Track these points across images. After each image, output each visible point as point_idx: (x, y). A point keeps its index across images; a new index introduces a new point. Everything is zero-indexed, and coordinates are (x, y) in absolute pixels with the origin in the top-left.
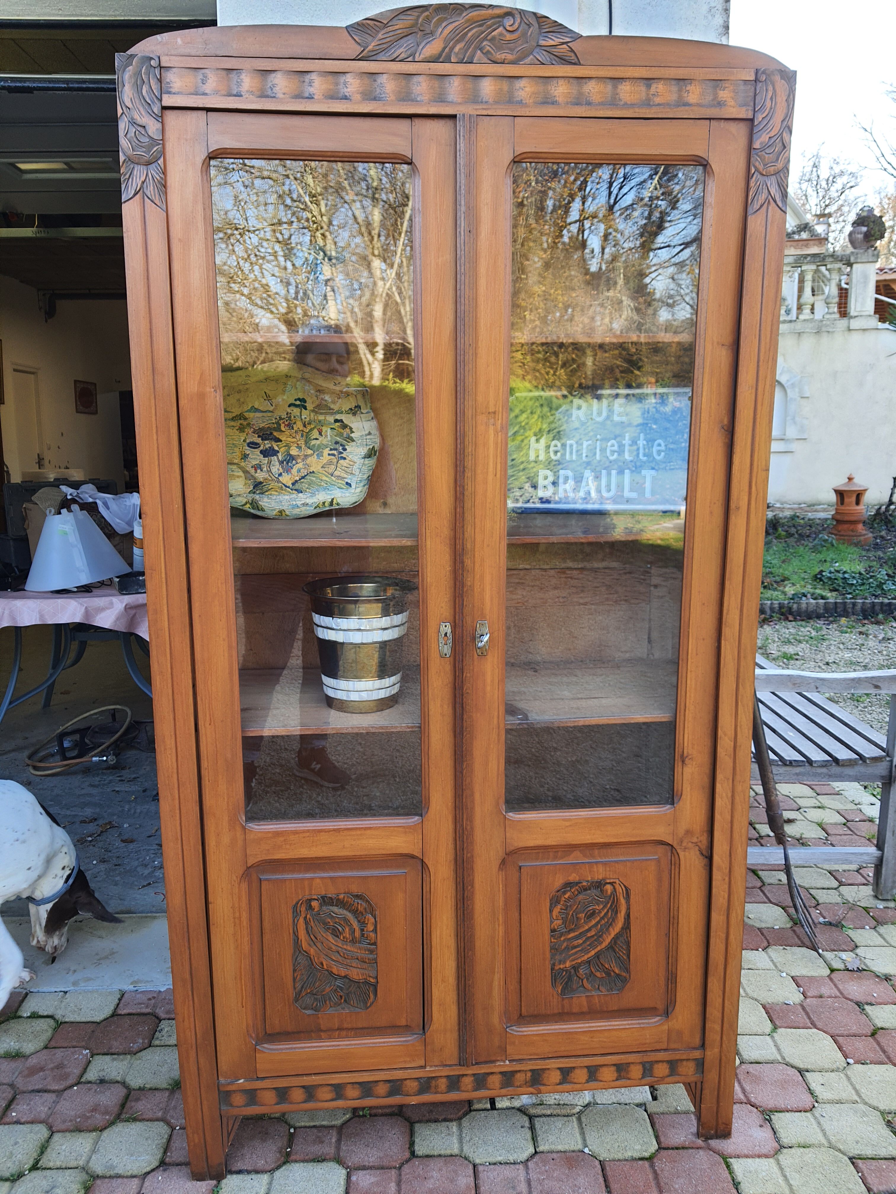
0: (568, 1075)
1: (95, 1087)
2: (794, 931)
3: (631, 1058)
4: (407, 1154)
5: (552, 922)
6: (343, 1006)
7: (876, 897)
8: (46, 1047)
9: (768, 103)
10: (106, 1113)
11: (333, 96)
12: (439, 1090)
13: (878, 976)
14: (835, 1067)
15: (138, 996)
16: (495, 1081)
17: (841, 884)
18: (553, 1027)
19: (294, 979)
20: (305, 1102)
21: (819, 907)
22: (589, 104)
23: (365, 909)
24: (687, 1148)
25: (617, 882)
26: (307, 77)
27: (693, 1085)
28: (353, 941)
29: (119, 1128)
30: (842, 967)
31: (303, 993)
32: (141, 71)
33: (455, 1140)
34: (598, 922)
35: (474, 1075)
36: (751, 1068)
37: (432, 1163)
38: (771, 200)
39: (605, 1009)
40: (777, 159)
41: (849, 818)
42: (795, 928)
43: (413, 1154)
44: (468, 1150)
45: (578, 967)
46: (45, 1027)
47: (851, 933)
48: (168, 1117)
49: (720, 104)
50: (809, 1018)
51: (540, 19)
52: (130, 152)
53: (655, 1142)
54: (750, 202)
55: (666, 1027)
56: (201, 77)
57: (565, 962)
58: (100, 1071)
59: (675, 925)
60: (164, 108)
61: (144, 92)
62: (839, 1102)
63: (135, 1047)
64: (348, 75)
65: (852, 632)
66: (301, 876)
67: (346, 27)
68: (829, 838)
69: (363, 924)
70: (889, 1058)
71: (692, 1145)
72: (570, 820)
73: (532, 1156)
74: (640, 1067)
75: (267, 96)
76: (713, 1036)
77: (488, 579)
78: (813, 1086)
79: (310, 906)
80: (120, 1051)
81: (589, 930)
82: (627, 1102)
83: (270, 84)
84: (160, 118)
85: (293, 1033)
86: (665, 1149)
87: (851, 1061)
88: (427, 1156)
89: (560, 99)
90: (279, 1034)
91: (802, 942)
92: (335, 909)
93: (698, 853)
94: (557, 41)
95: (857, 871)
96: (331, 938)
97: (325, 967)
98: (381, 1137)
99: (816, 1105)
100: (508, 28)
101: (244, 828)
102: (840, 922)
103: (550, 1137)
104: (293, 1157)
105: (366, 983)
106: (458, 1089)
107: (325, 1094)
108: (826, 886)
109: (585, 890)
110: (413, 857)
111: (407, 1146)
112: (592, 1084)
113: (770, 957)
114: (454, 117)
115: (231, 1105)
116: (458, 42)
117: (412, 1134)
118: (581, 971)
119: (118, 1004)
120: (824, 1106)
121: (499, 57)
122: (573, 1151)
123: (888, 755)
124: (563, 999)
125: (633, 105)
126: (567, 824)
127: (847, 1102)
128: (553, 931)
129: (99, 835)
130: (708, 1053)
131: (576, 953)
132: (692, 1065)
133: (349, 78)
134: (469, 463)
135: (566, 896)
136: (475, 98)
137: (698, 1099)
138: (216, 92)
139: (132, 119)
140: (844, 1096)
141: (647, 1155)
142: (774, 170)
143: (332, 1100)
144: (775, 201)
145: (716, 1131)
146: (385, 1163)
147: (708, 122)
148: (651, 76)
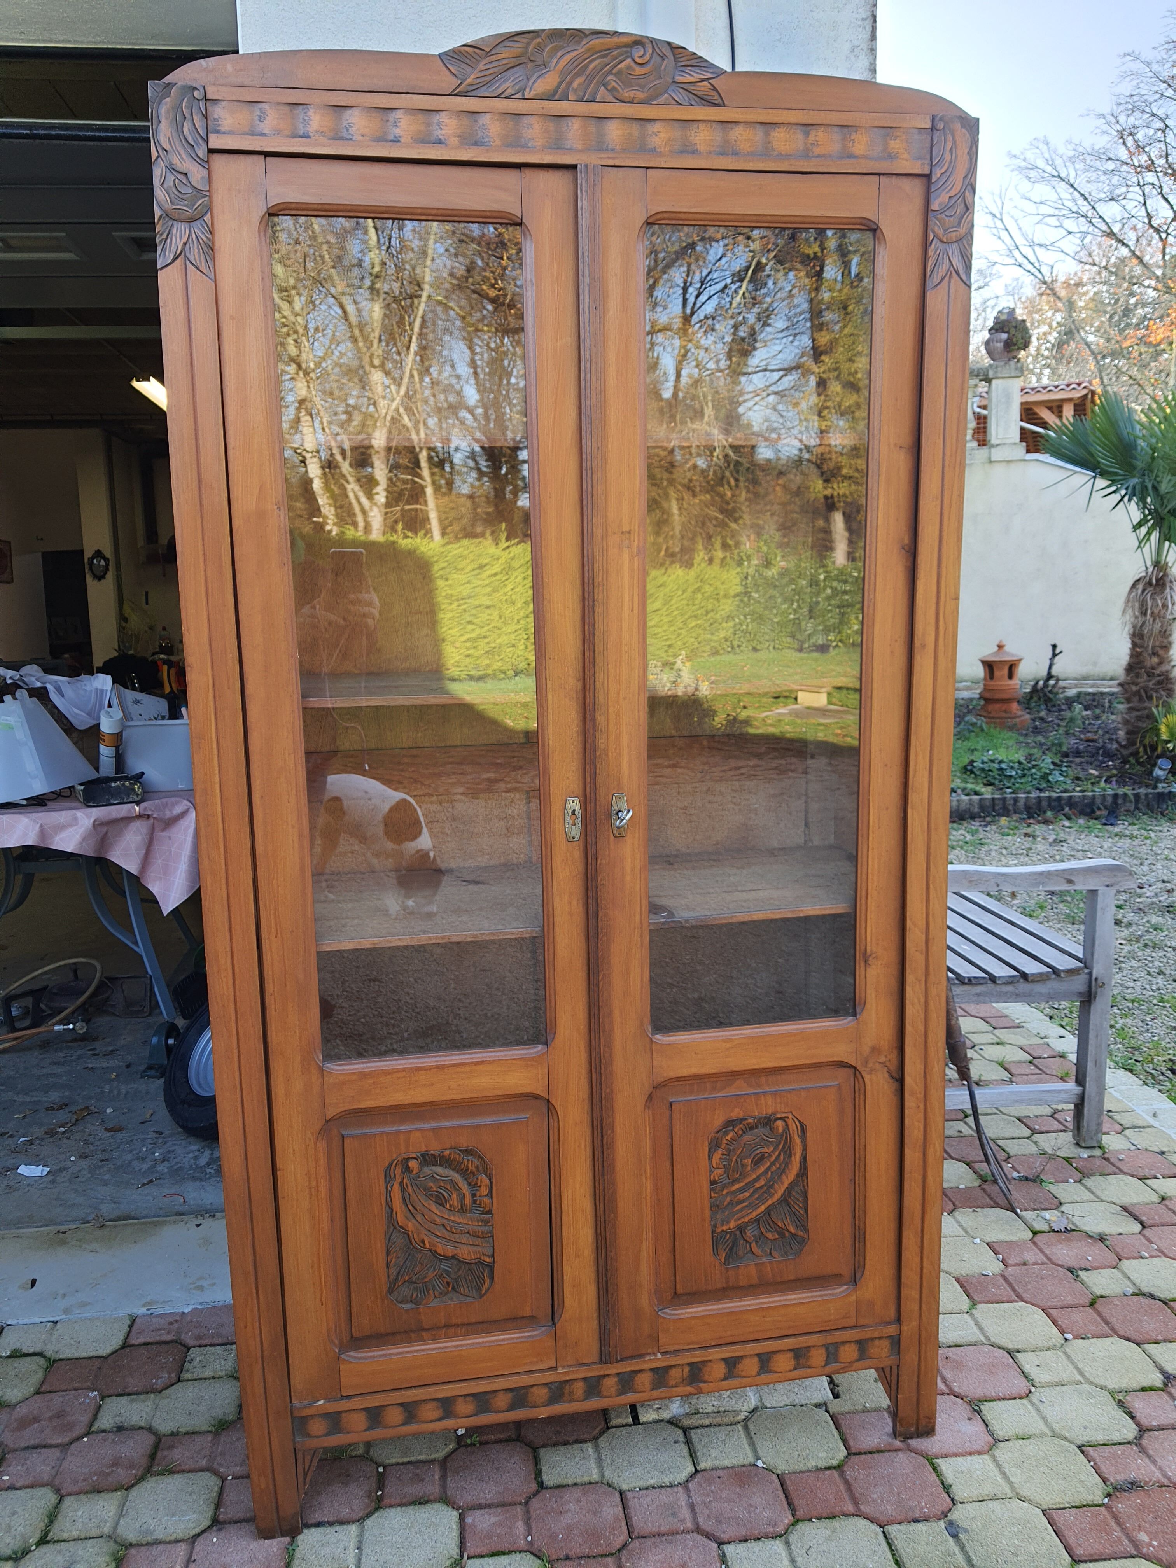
0: (734, 1367)
1: (111, 1436)
2: (984, 1190)
3: (812, 1340)
4: (534, 1486)
5: (711, 1172)
6: (450, 1295)
7: (1078, 1144)
8: (38, 1392)
9: (947, 156)
10: (131, 1467)
11: (424, 139)
12: (575, 1397)
13: (1091, 1237)
14: (1050, 1344)
15: (155, 1320)
16: (644, 1380)
17: (1034, 1132)
18: (715, 1307)
19: (388, 1265)
20: (405, 1423)
21: (1010, 1160)
22: (736, 153)
23: (477, 1167)
24: (882, 1451)
25: (791, 1116)
26: (393, 116)
27: (887, 1371)
28: (463, 1210)
29: (151, 1483)
30: (1046, 1228)
31: (400, 1282)
32: (181, 104)
33: (593, 1464)
34: (769, 1168)
35: (618, 1374)
36: (950, 1352)
37: (567, 1494)
38: (953, 272)
39: (779, 1280)
40: (959, 223)
41: (1035, 1055)
42: (985, 1186)
43: (541, 1485)
44: (610, 1475)
45: (746, 1228)
46: (33, 1367)
47: (1052, 1188)
48: (215, 1466)
49: (891, 156)
50: (1014, 1290)
51: (677, 50)
52: (168, 206)
53: (843, 1448)
54: (928, 274)
55: (854, 1298)
56: (258, 113)
57: (728, 1222)
58: (117, 1415)
59: (862, 1169)
60: (211, 151)
61: (186, 130)
62: (1060, 1384)
63: (160, 1383)
64: (443, 114)
65: (1015, 834)
66: (395, 1128)
67: (440, 55)
68: (1014, 1079)
69: (474, 1186)
70: (1113, 1329)
71: (888, 1448)
72: (731, 1040)
73: (692, 1476)
74: (823, 1351)
75: (342, 138)
76: (910, 1306)
77: (625, 740)
78: (1027, 1368)
79: (408, 1167)
80: (140, 1389)
81: (757, 1179)
82: (803, 1402)
83: (345, 123)
84: (205, 164)
85: (387, 1334)
86: (855, 1454)
87: (1069, 1336)
88: (559, 1486)
89: (702, 148)
90: (368, 1337)
91: (995, 1202)
92: (439, 1170)
93: (887, 1075)
94: (696, 77)
95: (1052, 1116)
96: (434, 1207)
97: (427, 1246)
98: (497, 1469)
99: (1033, 1389)
100: (638, 60)
101: (321, 1070)
102: (1038, 1177)
103: (713, 1451)
104: (387, 1501)
105: (480, 1263)
106: (599, 1394)
107: (430, 1412)
108: (1015, 1136)
109: (752, 1128)
110: (536, 1097)
111: (533, 1476)
112: (764, 1377)
113: (958, 1222)
114: (574, 167)
115: (308, 1435)
116: (578, 75)
117: (537, 1461)
118: (748, 1233)
119: (129, 1333)
120: (1042, 1390)
121: (627, 95)
122: (743, 1466)
123: (1086, 967)
124: (727, 1270)
125: (788, 156)
126: (728, 1045)
127: (1069, 1383)
128: (713, 1182)
129: (74, 1125)
130: (905, 1328)
131: (743, 1208)
132: (885, 1344)
133: (443, 117)
134: (599, 596)
135: (729, 1138)
136: (600, 146)
137: (894, 1387)
138: (278, 132)
139: (171, 164)
140: (1065, 1376)
141: (835, 1463)
142: (956, 237)
143: (439, 1419)
144: (958, 274)
145: (917, 1428)
146: (508, 1499)
147: (877, 177)
148: (809, 122)
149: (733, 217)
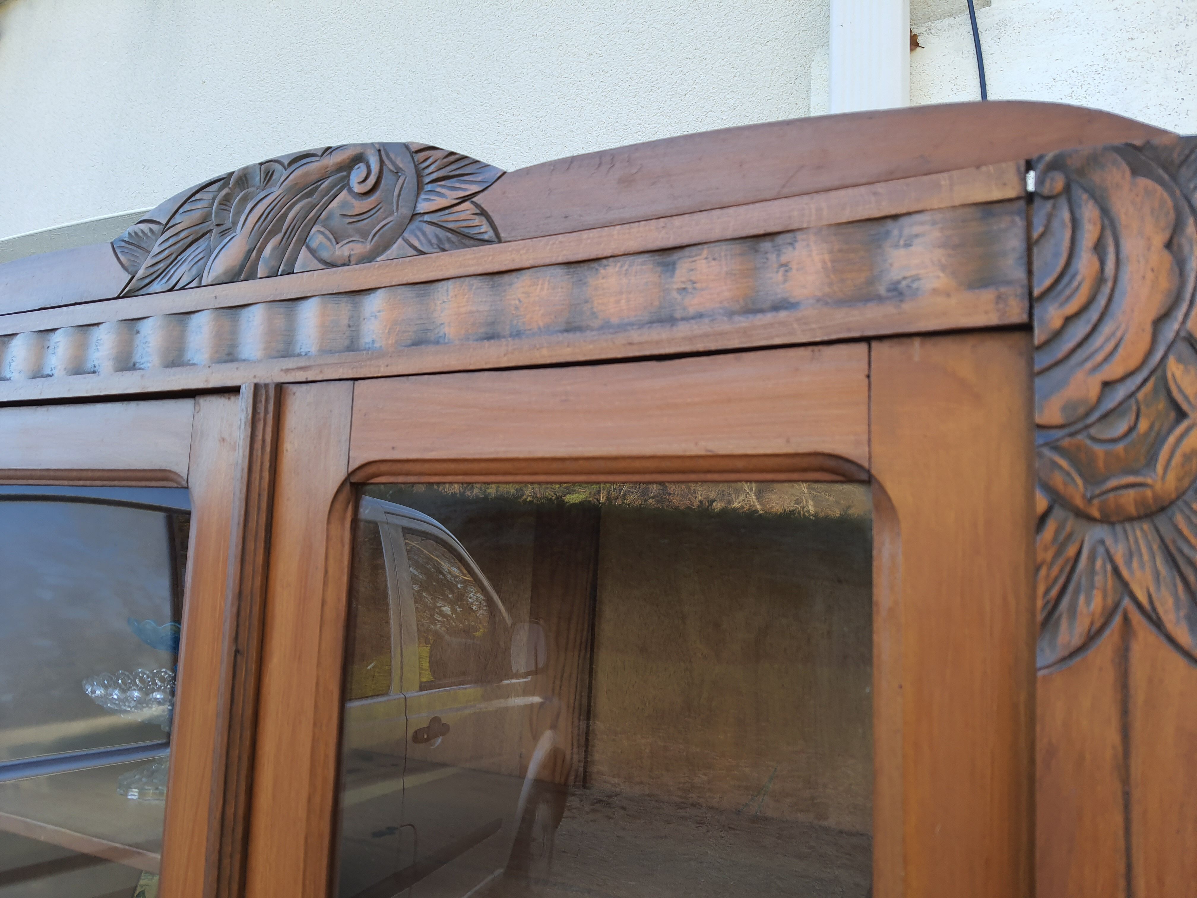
11: (78, 369)
22: (517, 333)
26: (51, 340)
38: (1136, 617)
40: (1151, 459)
49: (898, 292)
51: (421, 155)
64: (102, 328)
89: (452, 331)
94: (453, 196)
116: (272, 234)
121: (338, 253)
125: (623, 327)
136: (285, 348)
142: (1141, 503)
144: (1158, 624)
147: (862, 348)
148: (671, 243)
149: (508, 466)
